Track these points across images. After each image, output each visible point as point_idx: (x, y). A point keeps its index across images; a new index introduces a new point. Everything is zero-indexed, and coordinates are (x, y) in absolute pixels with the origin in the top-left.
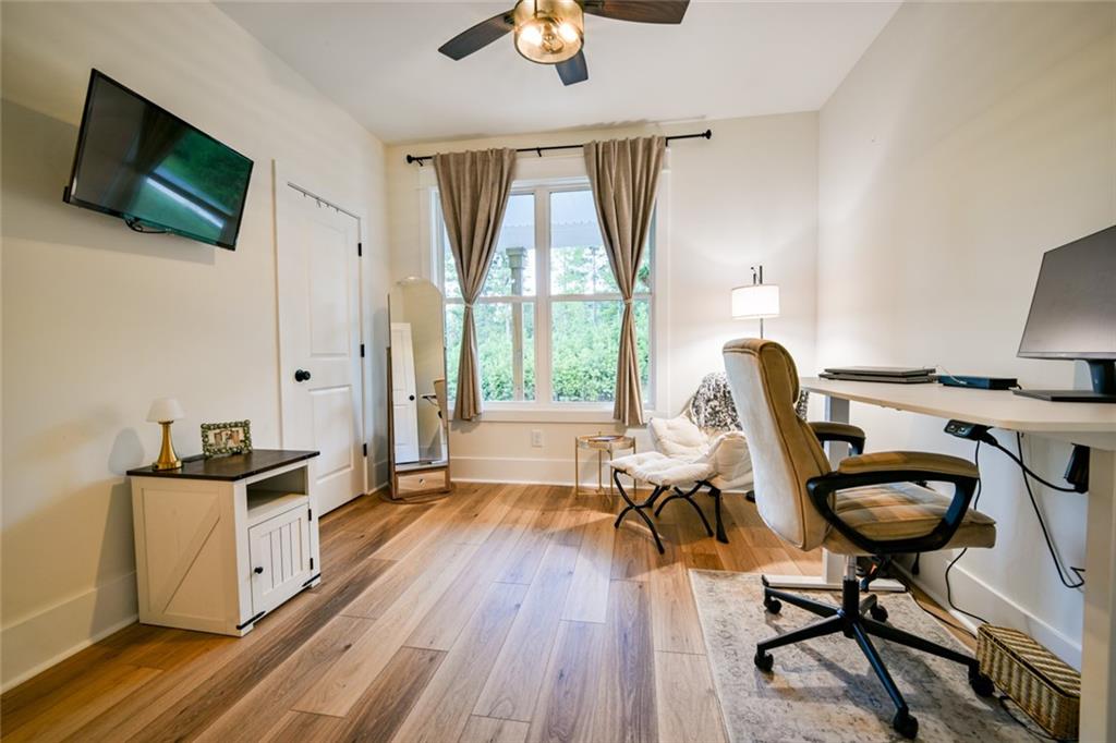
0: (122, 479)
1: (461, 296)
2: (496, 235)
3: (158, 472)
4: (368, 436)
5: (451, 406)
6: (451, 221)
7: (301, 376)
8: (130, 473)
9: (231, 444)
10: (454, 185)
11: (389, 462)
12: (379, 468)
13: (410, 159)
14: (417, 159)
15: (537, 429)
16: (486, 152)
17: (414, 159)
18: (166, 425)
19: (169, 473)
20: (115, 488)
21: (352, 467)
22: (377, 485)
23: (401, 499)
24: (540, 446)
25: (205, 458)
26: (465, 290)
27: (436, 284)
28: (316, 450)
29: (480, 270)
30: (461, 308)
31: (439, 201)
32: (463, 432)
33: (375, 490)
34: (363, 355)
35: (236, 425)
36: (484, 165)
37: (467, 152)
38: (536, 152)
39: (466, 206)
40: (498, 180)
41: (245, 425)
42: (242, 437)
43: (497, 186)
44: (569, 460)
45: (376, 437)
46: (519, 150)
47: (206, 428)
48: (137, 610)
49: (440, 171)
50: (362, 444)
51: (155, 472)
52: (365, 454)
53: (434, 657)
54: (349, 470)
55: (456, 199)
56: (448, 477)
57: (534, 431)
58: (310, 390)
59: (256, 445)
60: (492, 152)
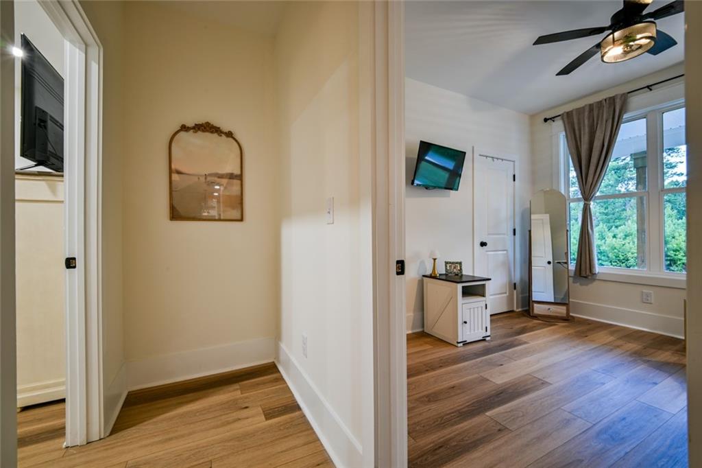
0: (420, 278)
1: (580, 196)
2: (610, 154)
3: (432, 277)
4: (517, 278)
5: (572, 266)
6: (574, 151)
7: (483, 244)
8: (424, 276)
9: (455, 270)
10: (576, 128)
11: (529, 296)
12: (523, 298)
13: (546, 120)
14: (551, 119)
15: (646, 290)
16: (601, 101)
17: (548, 119)
18: (435, 259)
19: (435, 277)
20: (419, 281)
21: (508, 294)
22: (522, 307)
23: (536, 317)
24: (651, 303)
25: (446, 275)
26: (583, 193)
27: (563, 192)
28: (489, 278)
29: (596, 179)
30: (581, 204)
31: (565, 140)
32: (581, 285)
33: (520, 310)
34: (514, 234)
35: (457, 263)
36: (599, 110)
37: (586, 105)
38: (647, 89)
39: (585, 139)
40: (611, 117)
41: (460, 263)
42: (459, 268)
43: (610, 121)
44: (679, 318)
45: (521, 280)
46: (629, 93)
47: (447, 263)
48: (423, 327)
49: (566, 122)
50: (513, 282)
51: (430, 277)
52: (515, 288)
53: (544, 383)
54: (505, 295)
55: (578, 136)
56: (568, 311)
57: (644, 291)
58: (487, 251)
59: (464, 273)
60: (605, 100)
